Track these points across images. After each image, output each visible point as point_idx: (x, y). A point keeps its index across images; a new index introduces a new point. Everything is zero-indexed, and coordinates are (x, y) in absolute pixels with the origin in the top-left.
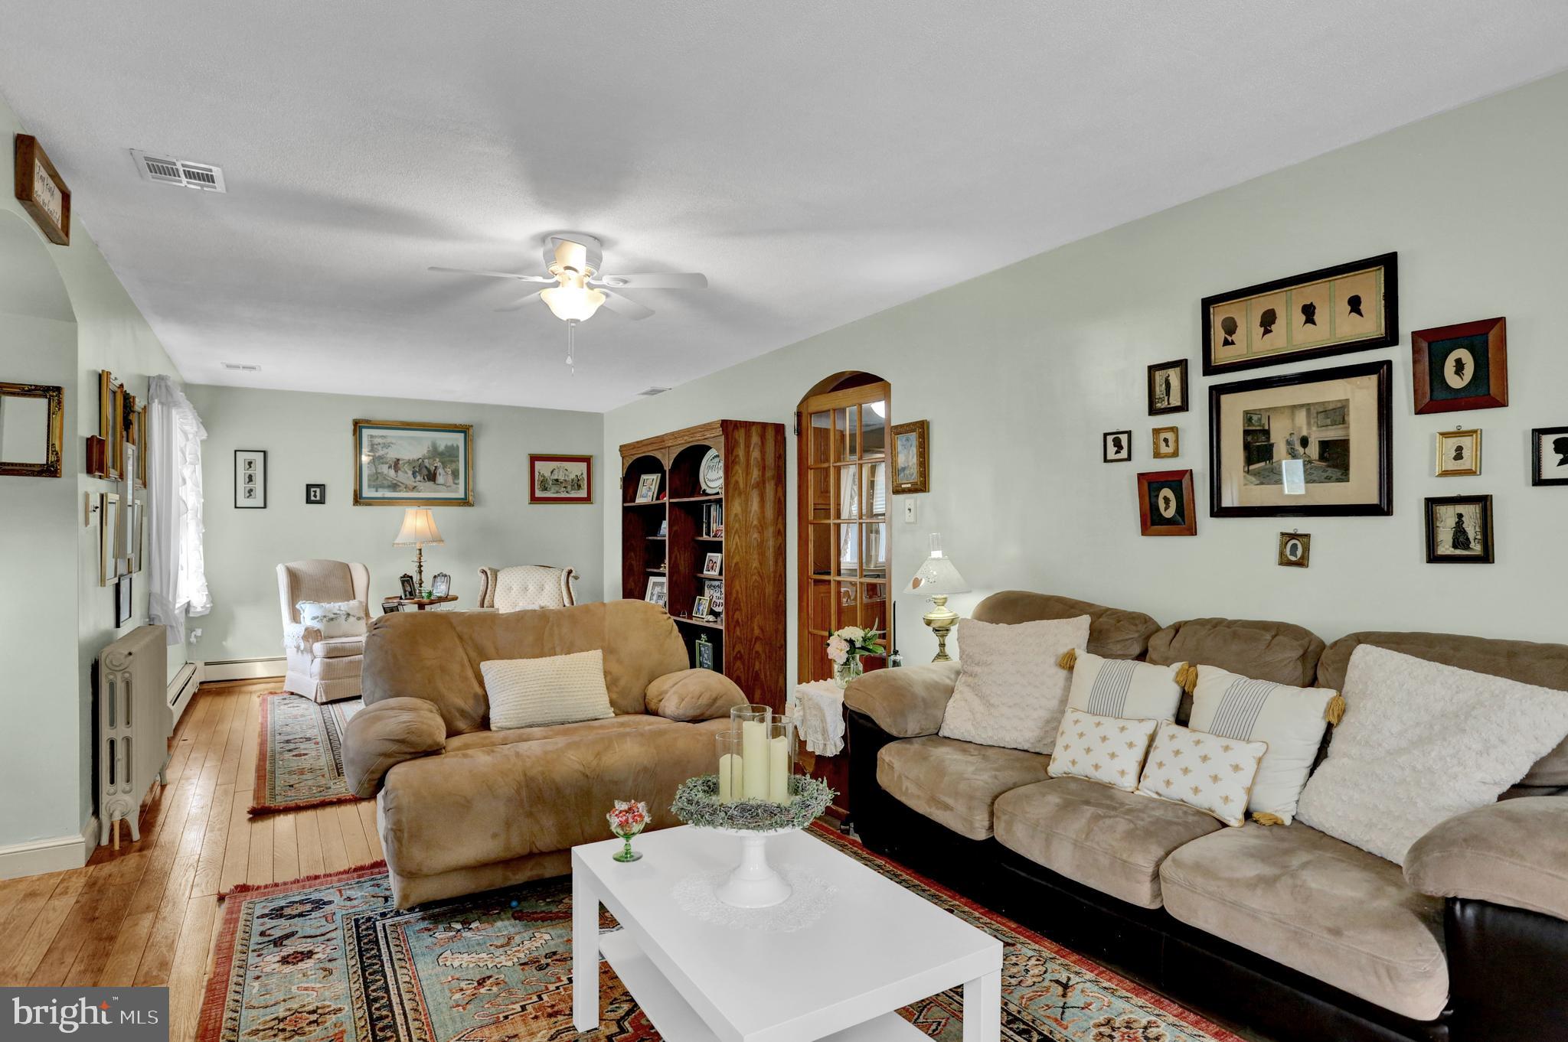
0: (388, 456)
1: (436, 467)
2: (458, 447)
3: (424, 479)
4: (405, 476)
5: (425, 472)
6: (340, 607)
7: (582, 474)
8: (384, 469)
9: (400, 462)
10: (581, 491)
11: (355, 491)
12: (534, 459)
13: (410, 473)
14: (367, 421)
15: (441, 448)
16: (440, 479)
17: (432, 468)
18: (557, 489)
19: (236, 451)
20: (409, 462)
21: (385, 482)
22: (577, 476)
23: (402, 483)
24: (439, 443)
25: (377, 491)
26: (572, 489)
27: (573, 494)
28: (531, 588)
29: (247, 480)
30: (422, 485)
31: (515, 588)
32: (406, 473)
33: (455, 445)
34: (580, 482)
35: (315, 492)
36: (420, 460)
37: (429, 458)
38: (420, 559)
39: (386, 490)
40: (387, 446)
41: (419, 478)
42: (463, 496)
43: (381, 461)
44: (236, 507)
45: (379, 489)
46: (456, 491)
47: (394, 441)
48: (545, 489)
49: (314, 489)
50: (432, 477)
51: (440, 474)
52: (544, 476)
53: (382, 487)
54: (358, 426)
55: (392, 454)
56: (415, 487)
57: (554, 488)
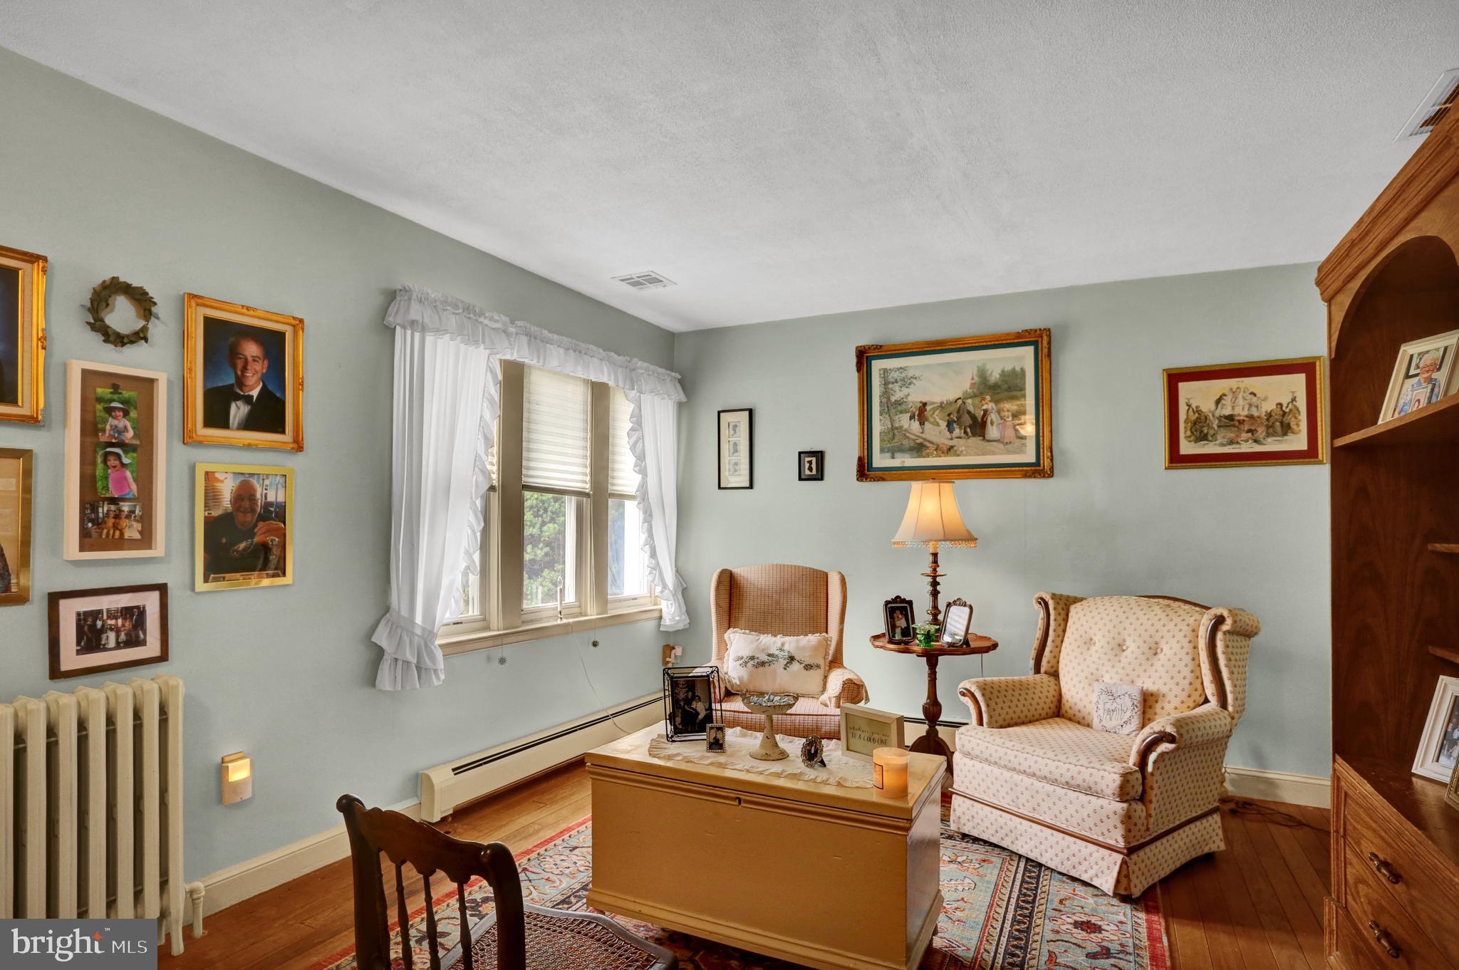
0: (910, 399)
1: (986, 411)
2: (1023, 371)
3: (966, 432)
4: (936, 432)
5: (967, 420)
6: (783, 644)
7: (1294, 400)
8: (904, 421)
9: (928, 408)
10: (1290, 437)
11: (860, 459)
12: (1175, 379)
13: (943, 424)
14: (879, 347)
15: (995, 376)
16: (993, 432)
17: (979, 414)
18: (1232, 435)
19: (719, 413)
20: (941, 406)
21: (905, 442)
22: (1280, 405)
23: (932, 443)
24: (989, 367)
25: (893, 458)
26: (1268, 435)
27: (1272, 445)
28: (1131, 645)
29: (732, 450)
30: (961, 444)
31: (1100, 641)
32: (938, 425)
33: (1018, 369)
34: (1290, 419)
35: (810, 462)
36: (960, 402)
37: (974, 396)
38: (935, 570)
39: (907, 455)
40: (907, 382)
41: (957, 432)
42: (1033, 460)
43: (899, 408)
44: (720, 487)
45: (897, 455)
46: (1021, 450)
47: (917, 374)
48: (1202, 437)
49: (810, 459)
50: (978, 427)
51: (992, 423)
52: (1198, 411)
53: (901, 450)
54: (864, 357)
55: (915, 396)
56: (951, 448)
57: (1223, 436)
